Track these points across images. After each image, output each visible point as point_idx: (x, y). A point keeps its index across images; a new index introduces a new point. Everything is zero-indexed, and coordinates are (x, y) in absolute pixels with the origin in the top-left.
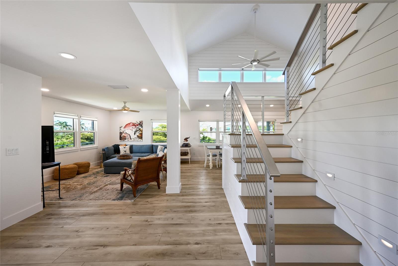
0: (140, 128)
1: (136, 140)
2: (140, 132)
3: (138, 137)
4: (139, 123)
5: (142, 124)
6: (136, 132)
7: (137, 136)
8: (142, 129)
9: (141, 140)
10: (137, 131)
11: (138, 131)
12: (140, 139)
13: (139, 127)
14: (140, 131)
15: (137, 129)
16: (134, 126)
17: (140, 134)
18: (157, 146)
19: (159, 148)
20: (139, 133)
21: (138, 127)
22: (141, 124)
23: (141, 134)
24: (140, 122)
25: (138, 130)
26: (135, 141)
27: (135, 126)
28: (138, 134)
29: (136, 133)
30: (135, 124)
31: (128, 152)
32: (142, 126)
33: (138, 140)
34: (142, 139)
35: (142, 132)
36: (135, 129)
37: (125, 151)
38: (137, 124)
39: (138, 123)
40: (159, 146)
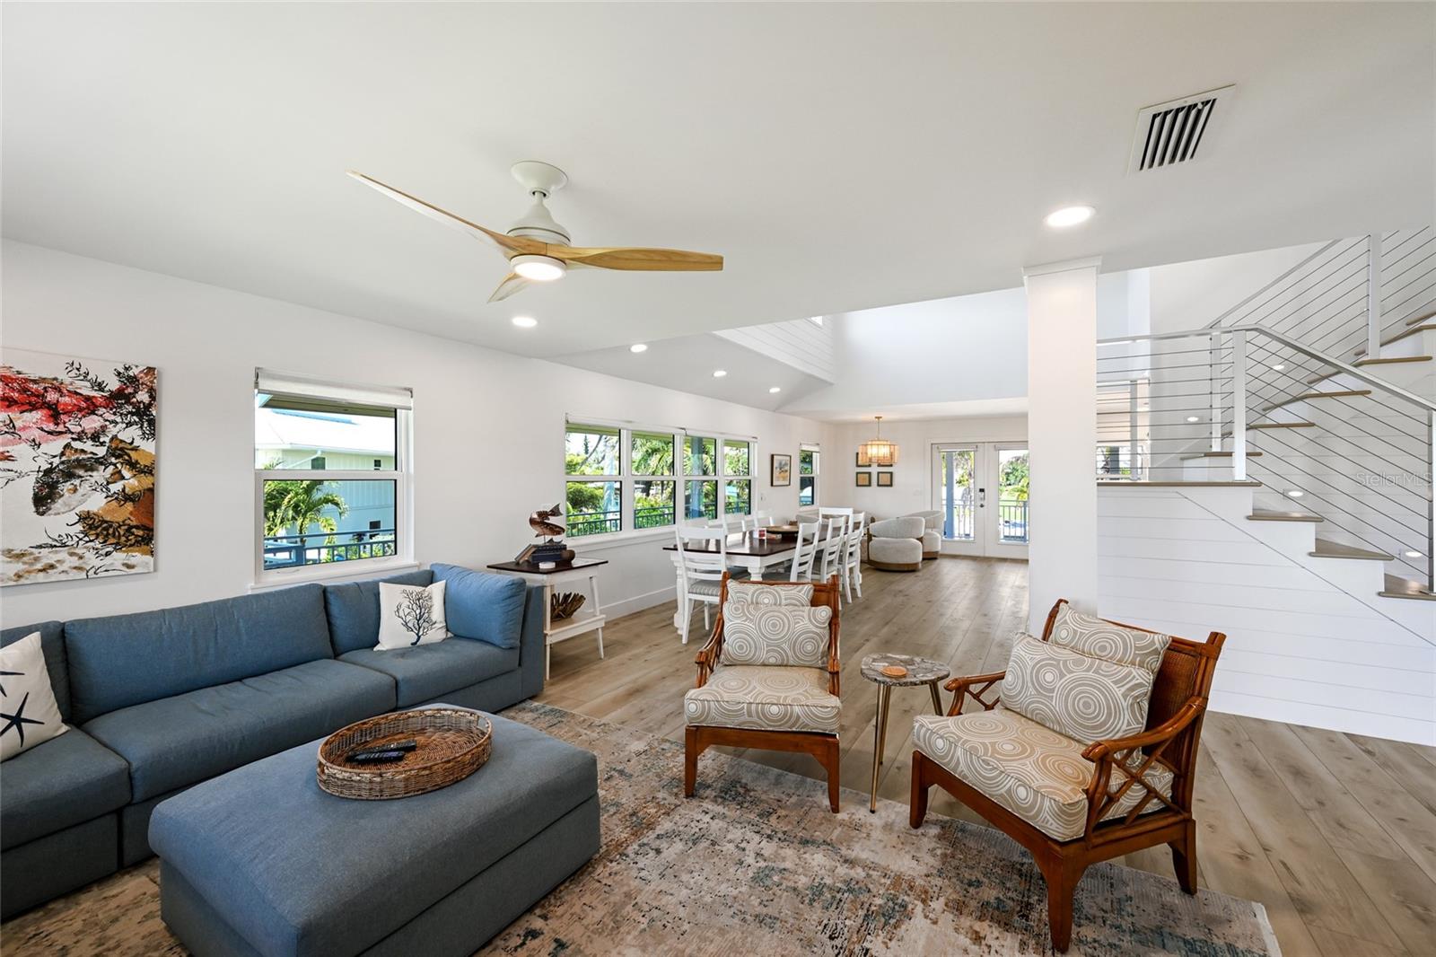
0: (131, 434)
1: (75, 561)
2: (131, 482)
3: (91, 527)
4: (113, 384)
5: (153, 398)
6: (69, 475)
7: (85, 518)
8: (157, 448)
9: (138, 557)
10: (80, 464)
11: (101, 475)
12: (118, 546)
13: (112, 430)
14: (133, 465)
15: (88, 446)
16: (37, 415)
17: (126, 497)
18: (366, 598)
19: (392, 599)
20: (116, 487)
21: (91, 423)
22: (143, 396)
23: (145, 501)
24: (133, 380)
25: (101, 462)
26: (53, 575)
27: (55, 413)
28: (96, 503)
29: (65, 487)
30: (52, 396)
31: (46, 715)
32: (152, 423)
33: (92, 560)
34: (152, 553)
35: (146, 481)
36: (56, 446)
37: (17, 720)
38: (88, 399)
39: (100, 386)
40: (383, 587)
